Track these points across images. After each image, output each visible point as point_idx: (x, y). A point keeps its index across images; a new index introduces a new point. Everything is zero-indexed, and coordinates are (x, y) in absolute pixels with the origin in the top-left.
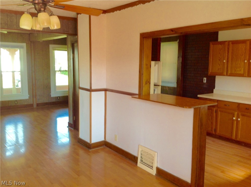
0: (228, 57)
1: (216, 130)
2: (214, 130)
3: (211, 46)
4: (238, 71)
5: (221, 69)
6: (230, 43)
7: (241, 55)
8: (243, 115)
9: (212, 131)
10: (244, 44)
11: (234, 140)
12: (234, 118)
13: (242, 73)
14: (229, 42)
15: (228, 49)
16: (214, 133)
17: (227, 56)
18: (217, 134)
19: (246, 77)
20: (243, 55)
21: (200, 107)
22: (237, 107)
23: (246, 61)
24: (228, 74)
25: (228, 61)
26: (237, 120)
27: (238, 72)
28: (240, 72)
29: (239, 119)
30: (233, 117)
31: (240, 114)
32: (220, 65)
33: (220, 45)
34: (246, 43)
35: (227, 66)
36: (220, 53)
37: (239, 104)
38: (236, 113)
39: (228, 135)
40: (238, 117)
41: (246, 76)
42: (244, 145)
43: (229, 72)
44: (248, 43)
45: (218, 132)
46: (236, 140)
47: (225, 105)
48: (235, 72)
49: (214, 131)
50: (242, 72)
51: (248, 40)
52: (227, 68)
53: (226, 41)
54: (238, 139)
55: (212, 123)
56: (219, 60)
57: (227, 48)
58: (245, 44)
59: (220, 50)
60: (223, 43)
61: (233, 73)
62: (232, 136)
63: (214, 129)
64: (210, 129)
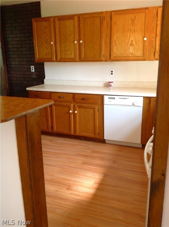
0: (55, 36)
1: (52, 127)
2: (51, 128)
3: (35, 24)
4: (69, 55)
5: (49, 53)
6: (56, 19)
7: (69, 35)
8: (80, 107)
9: (48, 129)
10: (71, 20)
11: (73, 136)
12: (71, 111)
13: (73, 58)
14: (54, 17)
15: (55, 27)
16: (50, 131)
17: (54, 36)
18: (54, 131)
19: (77, 61)
20: (72, 34)
22: (73, 98)
23: (76, 42)
24: (58, 59)
25: (55, 43)
26: (74, 113)
27: (68, 57)
28: (71, 57)
29: (76, 112)
30: (70, 110)
31: (76, 106)
32: (47, 48)
33: (44, 22)
34: (74, 19)
35: (56, 50)
36: (45, 33)
37: (74, 94)
38: (72, 105)
39: (66, 131)
40: (74, 110)
41: (78, 60)
42: (83, 139)
43: (59, 57)
44: (76, 18)
45: (55, 129)
46: (75, 135)
47: (59, 97)
48: (65, 57)
49: (51, 129)
50: (73, 56)
51: (76, 15)
52: (56, 52)
53: (51, 17)
54: (77, 134)
55: (47, 120)
56: (46, 42)
57: (53, 26)
58: (73, 20)
59: (45, 29)
60: (47, 19)
61: (63, 57)
62: (70, 131)
63: (50, 126)
64: (46, 126)
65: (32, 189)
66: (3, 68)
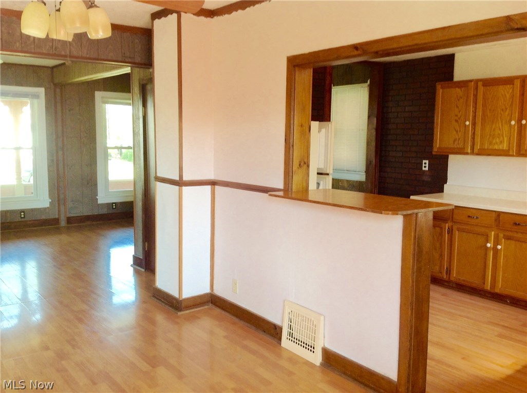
0: (475, 112)
1: (449, 272)
2: (447, 272)
3: (440, 92)
4: (497, 143)
5: (459, 139)
6: (480, 84)
7: (502, 110)
8: (508, 238)
9: (441, 273)
10: (508, 86)
11: (490, 293)
12: (489, 245)
13: (504, 149)
14: (477, 81)
15: (476, 96)
16: (445, 277)
17: (473, 111)
18: (452, 279)
19: (513, 156)
20: (506, 109)
21: (416, 214)
22: (495, 220)
23: (513, 123)
24: (476, 151)
25: (474, 124)
26: (496, 252)
27: (496, 147)
28: (501, 147)
29: (499, 247)
30: (487, 241)
31: (501, 235)
32: (457, 132)
33: (457, 89)
34: (513, 84)
35: (474, 134)
36: (457, 107)
37: (499, 214)
38: (493, 233)
39: (475, 281)
40: (497, 242)
41: (515, 154)
42: (510, 303)
43: (477, 147)
44: (518, 83)
45: (455, 275)
46: (492, 291)
47: (469, 216)
48: (490, 147)
49: (446, 274)
50: (505, 146)
51: (517, 77)
52: (473, 138)
53: (471, 81)
54: (497, 291)
55: (441, 255)
56: (456, 121)
57: (474, 95)
58: (511, 86)
59: (459, 100)
60: (464, 84)
61: (486, 148)
62: (484, 284)
63: (446, 268)
64: (437, 268)
65: (412, 309)
66: (374, 161)
